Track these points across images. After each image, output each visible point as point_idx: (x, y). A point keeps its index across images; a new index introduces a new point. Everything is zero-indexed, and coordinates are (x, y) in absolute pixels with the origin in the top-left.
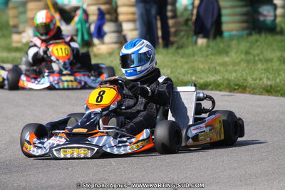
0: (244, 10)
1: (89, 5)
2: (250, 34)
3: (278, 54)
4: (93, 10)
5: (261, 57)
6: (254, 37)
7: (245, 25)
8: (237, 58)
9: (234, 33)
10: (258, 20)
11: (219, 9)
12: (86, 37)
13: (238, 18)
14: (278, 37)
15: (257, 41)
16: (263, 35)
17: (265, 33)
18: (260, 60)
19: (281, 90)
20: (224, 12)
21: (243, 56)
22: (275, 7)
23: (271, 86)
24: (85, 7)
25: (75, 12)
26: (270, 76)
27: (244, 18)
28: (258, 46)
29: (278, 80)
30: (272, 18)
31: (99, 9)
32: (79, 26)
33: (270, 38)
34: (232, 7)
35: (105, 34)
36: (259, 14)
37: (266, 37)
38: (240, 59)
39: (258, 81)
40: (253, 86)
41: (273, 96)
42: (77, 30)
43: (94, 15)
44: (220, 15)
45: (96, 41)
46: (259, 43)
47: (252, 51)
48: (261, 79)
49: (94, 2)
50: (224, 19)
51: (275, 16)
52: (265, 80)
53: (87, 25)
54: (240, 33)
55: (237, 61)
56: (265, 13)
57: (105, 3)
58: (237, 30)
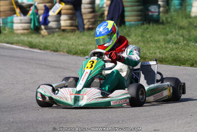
0: (140, 8)
1: (38, 3)
2: (143, 24)
3: (163, 37)
4: (41, 6)
5: (152, 39)
6: (146, 26)
7: (139, 18)
8: (136, 39)
9: (133, 22)
10: (148, 15)
11: (123, 7)
12: (37, 24)
13: (135, 13)
14: (161, 26)
15: (147, 29)
16: (151, 25)
17: (153, 23)
18: (152, 41)
19: (169, 61)
20: (126, 9)
21: (140, 38)
22: (159, 6)
23: (162, 58)
24: (36, 4)
25: (30, 7)
26: (162, 52)
27: (139, 13)
28: (148, 31)
29: (166, 54)
30: (157, 14)
31: (45, 6)
32: (32, 17)
33: (155, 26)
34: (131, 6)
35: (49, 22)
36: (149, 10)
37: (153, 26)
38: (138, 40)
39: (153, 55)
40: (150, 57)
41: (163, 64)
42: (31, 20)
43: (41, 10)
44: (123, 11)
45: (43, 27)
46: (148, 30)
47: (145, 35)
48: (155, 53)
49: (41, 2)
50: (126, 14)
51: (159, 12)
52: (158, 54)
53: (37, 16)
54: (137, 23)
55: (136, 41)
56: (153, 10)
57: (48, 2)
58: (135, 21)
